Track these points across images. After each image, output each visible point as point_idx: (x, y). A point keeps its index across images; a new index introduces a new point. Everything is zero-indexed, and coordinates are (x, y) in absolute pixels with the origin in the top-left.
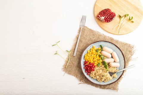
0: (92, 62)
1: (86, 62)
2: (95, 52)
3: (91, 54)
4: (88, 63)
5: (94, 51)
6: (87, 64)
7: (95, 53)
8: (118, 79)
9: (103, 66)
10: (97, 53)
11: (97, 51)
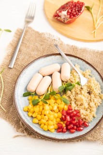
0: (60, 115)
1: (59, 128)
2: (38, 106)
3: (43, 116)
4: (62, 123)
5: (37, 109)
6: (64, 125)
7: (41, 108)
8: (92, 69)
9: (69, 92)
10: (39, 104)
11: (35, 104)
